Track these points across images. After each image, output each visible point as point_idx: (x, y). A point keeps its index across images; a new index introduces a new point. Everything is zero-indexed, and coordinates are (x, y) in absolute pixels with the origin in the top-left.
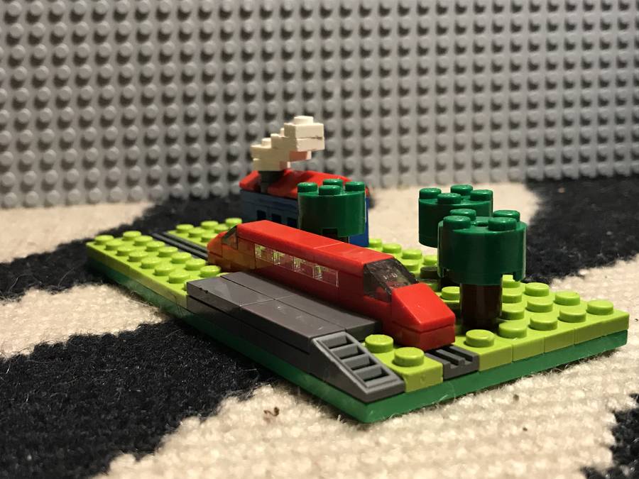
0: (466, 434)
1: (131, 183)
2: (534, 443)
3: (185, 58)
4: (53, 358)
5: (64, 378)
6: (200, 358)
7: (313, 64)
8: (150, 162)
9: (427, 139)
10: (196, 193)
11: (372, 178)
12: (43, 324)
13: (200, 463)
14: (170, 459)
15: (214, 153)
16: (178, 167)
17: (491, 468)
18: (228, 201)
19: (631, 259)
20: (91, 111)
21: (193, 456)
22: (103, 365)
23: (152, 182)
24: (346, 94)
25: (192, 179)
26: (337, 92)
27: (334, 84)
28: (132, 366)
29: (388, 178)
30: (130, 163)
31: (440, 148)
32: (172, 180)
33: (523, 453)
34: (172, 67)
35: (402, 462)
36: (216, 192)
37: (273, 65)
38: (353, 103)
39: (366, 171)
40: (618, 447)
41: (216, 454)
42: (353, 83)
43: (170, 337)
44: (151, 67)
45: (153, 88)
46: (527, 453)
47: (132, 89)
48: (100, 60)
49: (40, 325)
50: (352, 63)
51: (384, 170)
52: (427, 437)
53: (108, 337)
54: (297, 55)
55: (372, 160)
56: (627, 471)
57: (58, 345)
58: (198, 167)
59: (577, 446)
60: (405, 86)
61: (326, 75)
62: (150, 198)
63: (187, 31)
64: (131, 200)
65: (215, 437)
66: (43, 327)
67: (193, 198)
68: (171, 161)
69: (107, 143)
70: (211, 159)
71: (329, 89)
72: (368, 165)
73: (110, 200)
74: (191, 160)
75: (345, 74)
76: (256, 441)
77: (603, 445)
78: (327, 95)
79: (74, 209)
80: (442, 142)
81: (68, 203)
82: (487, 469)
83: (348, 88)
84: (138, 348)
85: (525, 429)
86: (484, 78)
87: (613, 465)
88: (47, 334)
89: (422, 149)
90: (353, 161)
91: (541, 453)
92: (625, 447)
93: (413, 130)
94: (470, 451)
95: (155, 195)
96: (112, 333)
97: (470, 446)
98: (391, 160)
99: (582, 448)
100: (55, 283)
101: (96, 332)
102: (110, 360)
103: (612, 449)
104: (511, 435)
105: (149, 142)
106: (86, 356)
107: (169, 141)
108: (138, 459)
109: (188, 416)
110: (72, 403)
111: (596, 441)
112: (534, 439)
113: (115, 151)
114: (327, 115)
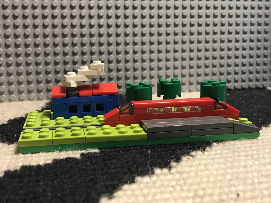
1: (39, 91)
4: (14, 178)
5: (21, 188)
6: (85, 177)
7: (121, 39)
8: (48, 82)
12: (7, 160)
19: (268, 126)
20: (31, 58)
22: (39, 181)
24: (135, 52)
26: (131, 51)
27: (130, 48)
28: (53, 181)
30: (39, 82)
42: (138, 48)
43: (69, 166)
45: (49, 49)
47: (40, 49)
49: (5, 161)
50: (138, 39)
53: (39, 166)
54: (114, 35)
57: (16, 171)
61: (126, 44)
62: (48, 98)
64: (39, 99)
66: (7, 162)
68: (57, 81)
69: (28, 74)
71: (128, 50)
75: (135, 44)
78: (127, 53)
79: (13, 103)
81: (10, 101)
83: (136, 50)
84: (55, 172)
88: (9, 165)
96: (41, 164)
100: (10, 139)
101: (33, 164)
102: (42, 178)
105: (47, 73)
106: (30, 176)
107: (57, 72)
113: (32, 77)
114: (127, 61)
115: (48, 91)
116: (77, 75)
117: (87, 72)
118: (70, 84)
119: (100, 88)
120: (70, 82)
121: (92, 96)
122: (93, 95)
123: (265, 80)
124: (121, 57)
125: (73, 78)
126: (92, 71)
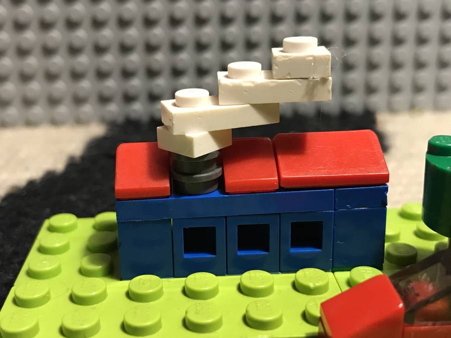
1: (79, 101)
11: (379, 99)
23: (104, 100)
39: (371, 90)
55: (380, 77)
62: (103, 120)
64: (79, 122)
72: (374, 83)
73: (55, 122)
90: (356, 77)
95: (109, 117)
98: (403, 77)
116: (218, 104)
117: (258, 88)
118: (189, 143)
119: (308, 151)
120: (189, 134)
121: (277, 191)
122: (281, 189)
125: (198, 119)
126: (278, 86)
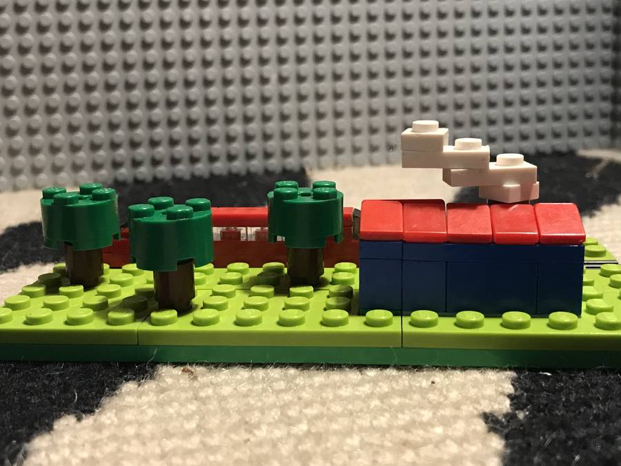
0: (380, 387)
1: (76, 168)
2: (441, 393)
3: (126, 46)
7: (250, 51)
8: (95, 147)
9: (361, 122)
10: (140, 177)
11: (310, 160)
13: (137, 421)
14: (109, 418)
15: (157, 138)
16: (122, 152)
17: (400, 416)
18: (171, 184)
20: (36, 99)
21: (129, 415)
24: (282, 80)
25: (136, 164)
26: (274, 78)
27: (271, 70)
29: (325, 159)
30: (75, 148)
31: (373, 131)
32: (116, 165)
33: (430, 402)
34: (114, 55)
35: (322, 414)
36: (159, 176)
37: (212, 53)
38: (289, 88)
39: (303, 153)
40: (515, 395)
41: (151, 412)
42: (289, 69)
44: (94, 56)
45: (95, 76)
46: (434, 402)
47: (75, 77)
48: (44, 50)
50: (288, 50)
51: (321, 152)
52: (345, 392)
54: (235, 42)
55: (309, 143)
56: (521, 415)
58: (142, 152)
59: (480, 394)
60: (339, 71)
61: (263, 61)
63: (127, 20)
65: (152, 397)
67: (137, 181)
68: (115, 146)
69: (52, 130)
70: (154, 143)
71: (266, 75)
72: (306, 148)
74: (134, 145)
75: (282, 61)
76: (189, 400)
77: (502, 393)
78: (264, 81)
79: (22, 194)
80: (375, 125)
81: (16, 189)
82: (397, 417)
83: (285, 74)
85: (433, 383)
86: (396, 64)
87: (510, 411)
89: (356, 132)
90: (291, 144)
91: (447, 402)
92: (523, 394)
93: (348, 113)
94: (382, 402)
97: (383, 397)
98: (327, 142)
99: (484, 397)
103: (509, 396)
104: (421, 387)
105: (93, 128)
107: (113, 127)
108: (79, 419)
109: (127, 380)
110: (18, 372)
111: (496, 390)
112: (440, 391)
113: (60, 138)
114: (265, 100)
115: (97, 166)
123: (572, 134)
124: (252, 90)
